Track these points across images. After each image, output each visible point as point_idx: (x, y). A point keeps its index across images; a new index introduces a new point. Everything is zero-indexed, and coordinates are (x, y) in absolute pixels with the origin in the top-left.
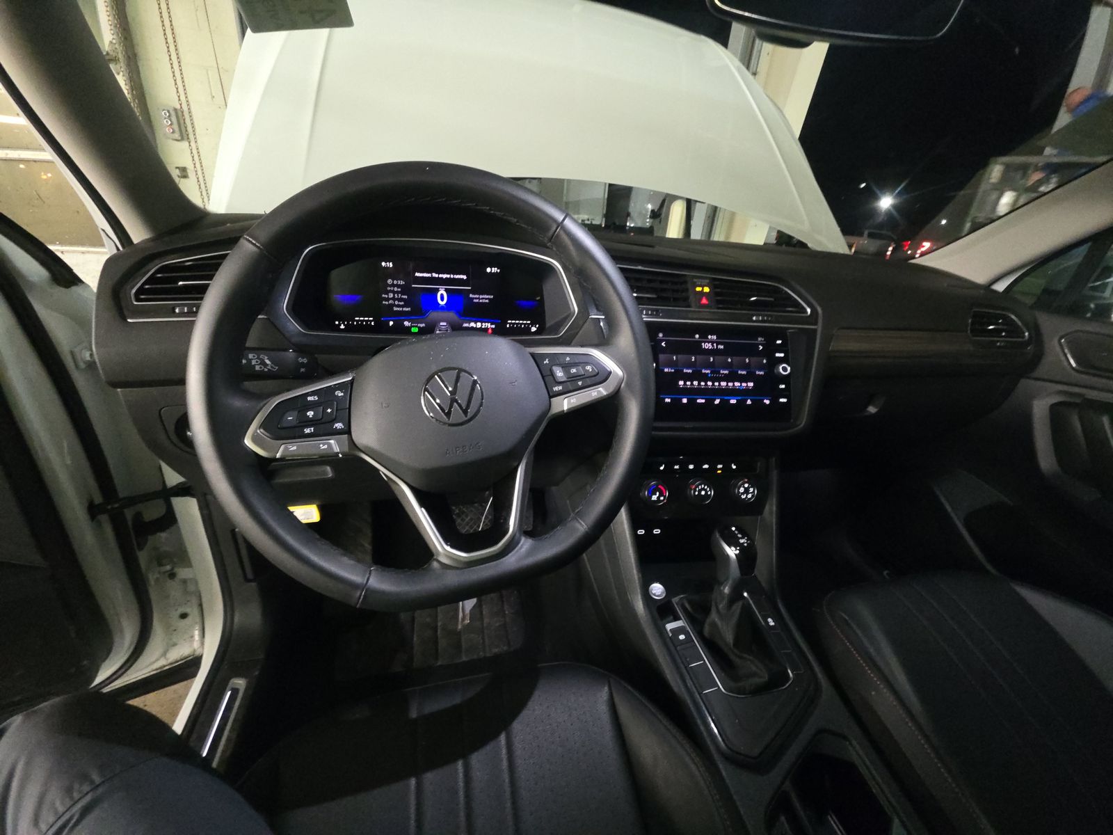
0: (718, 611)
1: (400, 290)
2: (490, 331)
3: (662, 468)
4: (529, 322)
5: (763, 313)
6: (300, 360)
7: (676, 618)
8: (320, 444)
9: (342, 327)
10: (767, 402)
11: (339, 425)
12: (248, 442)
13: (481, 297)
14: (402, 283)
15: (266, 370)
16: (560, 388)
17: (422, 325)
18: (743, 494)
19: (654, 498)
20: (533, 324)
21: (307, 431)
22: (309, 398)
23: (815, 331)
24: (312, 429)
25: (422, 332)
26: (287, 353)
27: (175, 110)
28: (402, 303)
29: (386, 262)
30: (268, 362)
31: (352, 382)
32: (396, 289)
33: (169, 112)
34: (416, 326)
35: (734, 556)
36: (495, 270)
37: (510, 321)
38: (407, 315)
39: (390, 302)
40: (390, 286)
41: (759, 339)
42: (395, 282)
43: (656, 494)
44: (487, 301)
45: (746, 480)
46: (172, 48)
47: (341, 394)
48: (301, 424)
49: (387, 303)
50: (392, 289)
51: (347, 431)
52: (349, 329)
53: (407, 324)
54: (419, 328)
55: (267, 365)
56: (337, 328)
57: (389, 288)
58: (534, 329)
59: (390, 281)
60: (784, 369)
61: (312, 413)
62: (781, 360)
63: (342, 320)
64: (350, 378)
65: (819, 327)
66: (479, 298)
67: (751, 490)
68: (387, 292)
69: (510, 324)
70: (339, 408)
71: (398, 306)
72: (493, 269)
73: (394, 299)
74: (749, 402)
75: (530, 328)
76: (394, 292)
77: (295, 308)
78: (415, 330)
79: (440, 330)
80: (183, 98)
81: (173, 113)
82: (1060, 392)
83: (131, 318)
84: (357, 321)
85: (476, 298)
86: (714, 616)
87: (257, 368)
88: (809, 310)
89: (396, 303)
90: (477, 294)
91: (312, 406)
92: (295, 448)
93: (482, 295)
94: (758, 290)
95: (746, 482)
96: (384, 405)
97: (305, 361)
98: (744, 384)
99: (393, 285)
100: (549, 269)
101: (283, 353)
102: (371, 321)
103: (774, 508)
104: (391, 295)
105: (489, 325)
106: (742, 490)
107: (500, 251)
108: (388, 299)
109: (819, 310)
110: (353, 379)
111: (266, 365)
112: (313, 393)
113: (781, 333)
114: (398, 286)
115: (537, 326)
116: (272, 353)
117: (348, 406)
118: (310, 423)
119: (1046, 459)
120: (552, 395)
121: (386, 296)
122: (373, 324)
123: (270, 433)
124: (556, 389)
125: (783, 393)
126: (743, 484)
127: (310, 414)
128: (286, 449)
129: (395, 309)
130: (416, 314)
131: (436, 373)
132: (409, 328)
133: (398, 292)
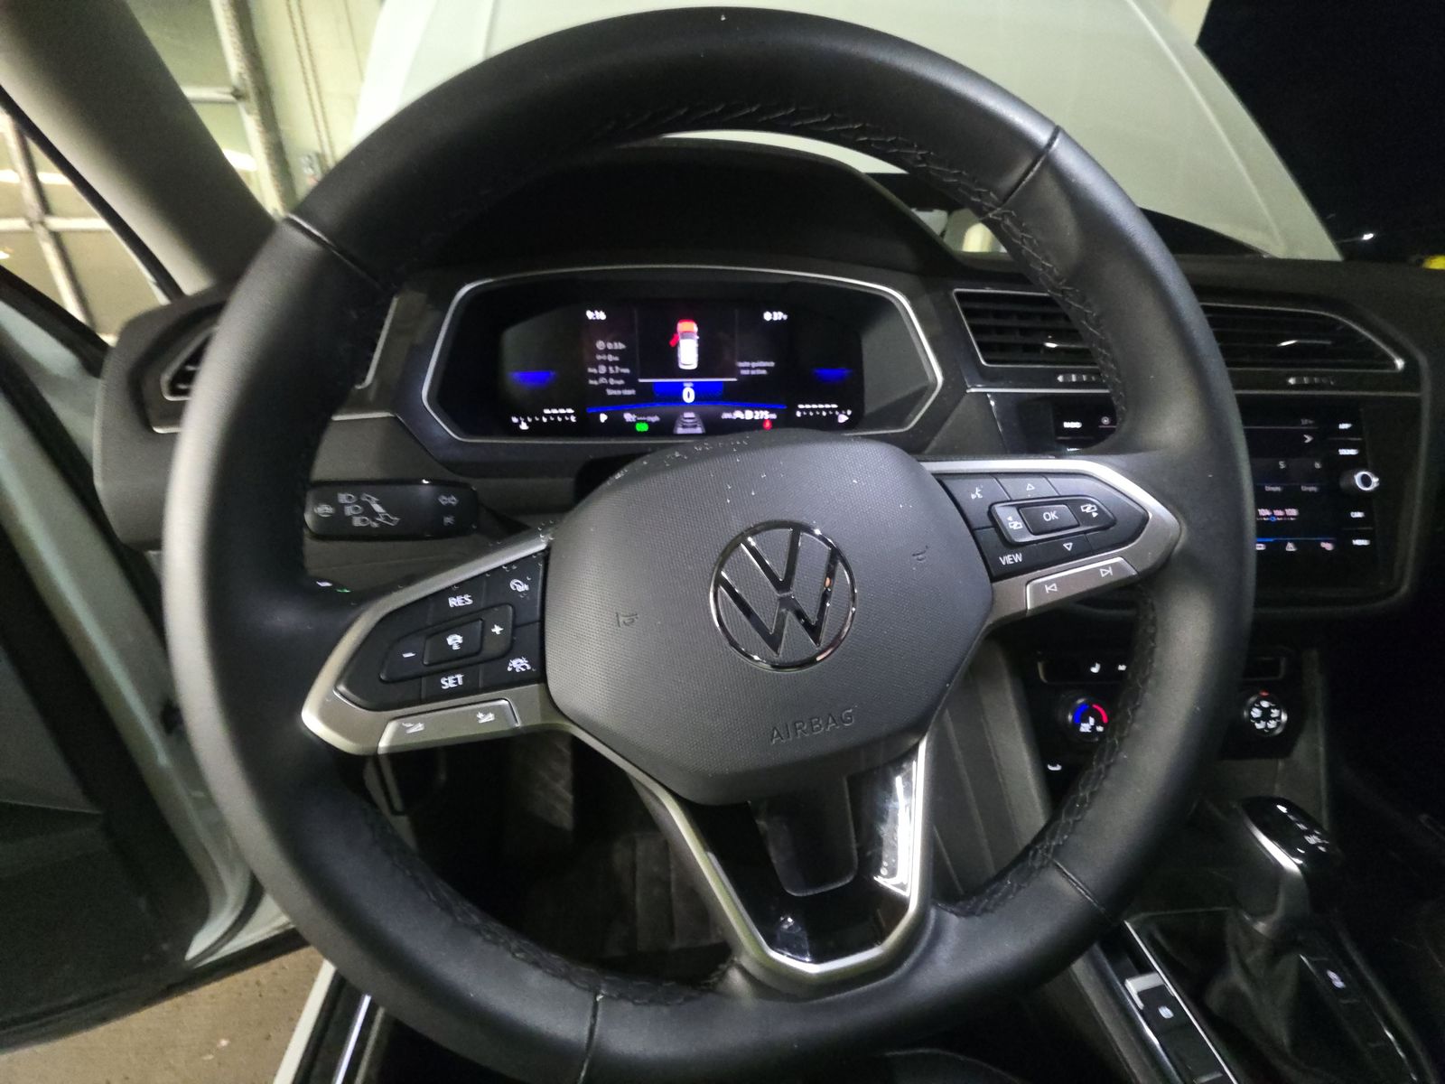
0: (1245, 969)
1: (617, 359)
2: (768, 424)
3: (1095, 670)
4: (835, 406)
5: (1309, 370)
6: (444, 500)
7: (1145, 969)
8: (476, 712)
9: (524, 426)
10: (1328, 546)
11: (518, 664)
12: (311, 719)
13: (754, 365)
14: (621, 346)
15: (375, 525)
16: (1018, 558)
17: (655, 419)
18: (1258, 720)
19: (1085, 728)
20: (842, 410)
21: (448, 683)
22: (454, 602)
23: (1416, 403)
24: (459, 677)
25: (655, 430)
26: (420, 489)
27: (318, 155)
28: (621, 382)
29: (593, 311)
30: (378, 508)
31: (546, 555)
32: (611, 358)
33: (309, 157)
34: (643, 421)
35: (1296, 869)
36: (779, 316)
37: (801, 406)
38: (626, 403)
39: (603, 380)
40: (601, 353)
41: (1305, 422)
42: (610, 346)
43: (1087, 721)
44: (764, 372)
45: (1264, 694)
46: (310, 77)
47: (523, 588)
48: (434, 668)
49: (595, 383)
50: (604, 357)
51: (539, 675)
52: (536, 430)
53: (629, 417)
54: (650, 423)
55: (377, 514)
56: (515, 430)
57: (599, 357)
58: (843, 418)
59: (600, 345)
60: (1365, 481)
61: (459, 639)
62: (1355, 464)
63: (522, 414)
64: (542, 547)
65: (1425, 393)
66: (750, 368)
67: (1275, 713)
68: (596, 365)
69: (801, 410)
70: (518, 622)
71: (615, 387)
72: (775, 313)
73: (607, 375)
74: (1290, 547)
75: (837, 417)
76: (607, 363)
77: (442, 397)
78: (642, 427)
79: (684, 427)
80: (324, 138)
81: (315, 158)
83: (160, 426)
84: (547, 416)
85: (745, 368)
86: (1236, 978)
87: (357, 522)
88: (1400, 363)
89: (612, 381)
90: (747, 361)
91: (458, 620)
92: (420, 727)
93: (755, 361)
94: (1294, 325)
95: (1265, 699)
96: (621, 619)
97: (453, 500)
98: (1279, 513)
99: (607, 351)
100: (882, 305)
101: (409, 488)
102: (569, 415)
103: (1321, 749)
104: (603, 369)
105: (764, 415)
106: (1256, 713)
107: (790, 280)
108: (596, 377)
109: (1423, 360)
110: (548, 549)
111: (373, 514)
112: (460, 588)
113: (1347, 409)
114: (614, 352)
115: (849, 412)
116: (388, 489)
117: (538, 614)
118: (452, 662)
120: (998, 574)
121: (594, 371)
122: (573, 419)
123: (362, 697)
124: (1007, 560)
125: (1358, 529)
126: (1258, 702)
127: (454, 641)
128: (400, 732)
129: (610, 392)
130: (644, 399)
131: (742, 538)
132: (633, 424)
133: (613, 364)
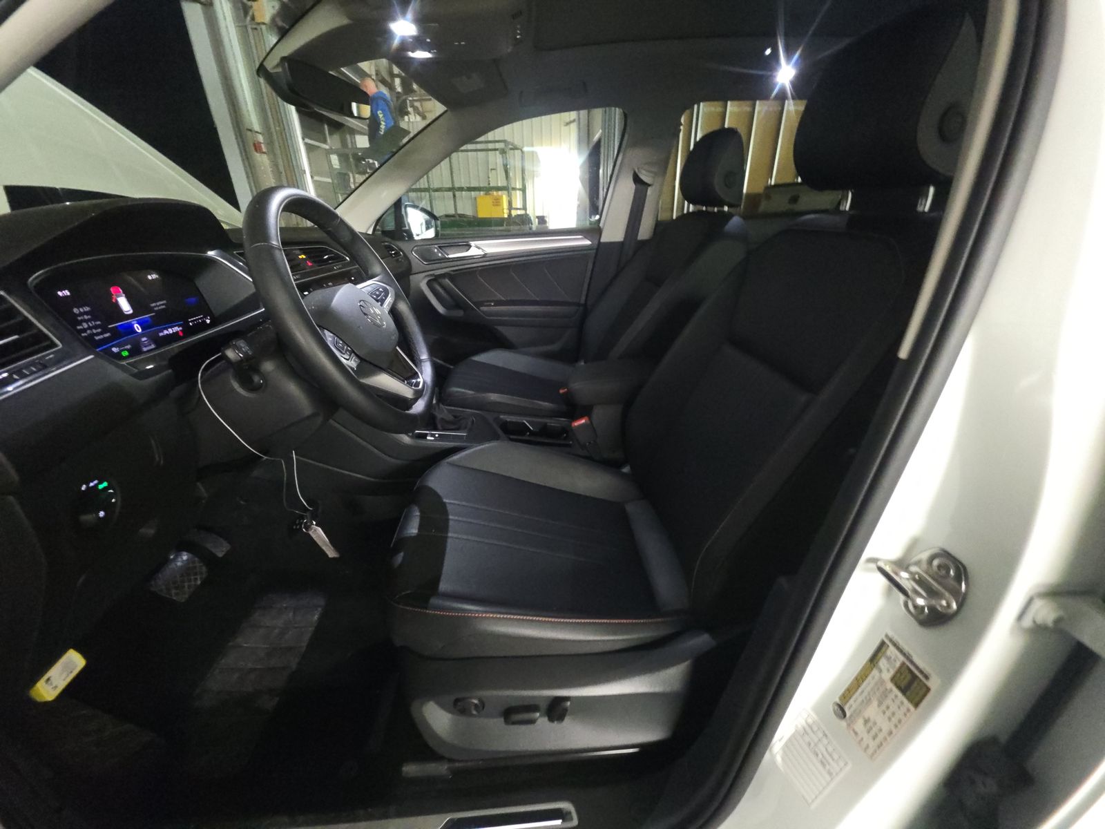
1: (89, 317)
2: (181, 334)
4: (201, 316)
13: (158, 304)
14: (87, 309)
17: (129, 346)
20: (205, 317)
25: (132, 353)
28: (99, 330)
29: (61, 291)
32: (86, 317)
34: (123, 350)
36: (154, 276)
39: (88, 332)
40: (79, 315)
42: (82, 310)
44: (164, 306)
49: (85, 334)
50: (82, 318)
53: (115, 350)
54: (127, 350)
57: (79, 318)
59: (76, 311)
66: (157, 306)
68: (80, 323)
69: (191, 321)
71: (98, 334)
72: (152, 275)
73: (90, 328)
75: (206, 322)
76: (86, 321)
78: (125, 353)
79: (145, 347)
82: (428, 276)
85: (155, 307)
89: (94, 331)
90: (154, 302)
93: (157, 302)
99: (81, 314)
104: (85, 325)
105: (176, 329)
108: (84, 330)
114: (86, 313)
115: (209, 318)
119: (440, 309)
121: (81, 327)
129: (97, 338)
130: (117, 337)
132: (120, 354)
133: (89, 320)
